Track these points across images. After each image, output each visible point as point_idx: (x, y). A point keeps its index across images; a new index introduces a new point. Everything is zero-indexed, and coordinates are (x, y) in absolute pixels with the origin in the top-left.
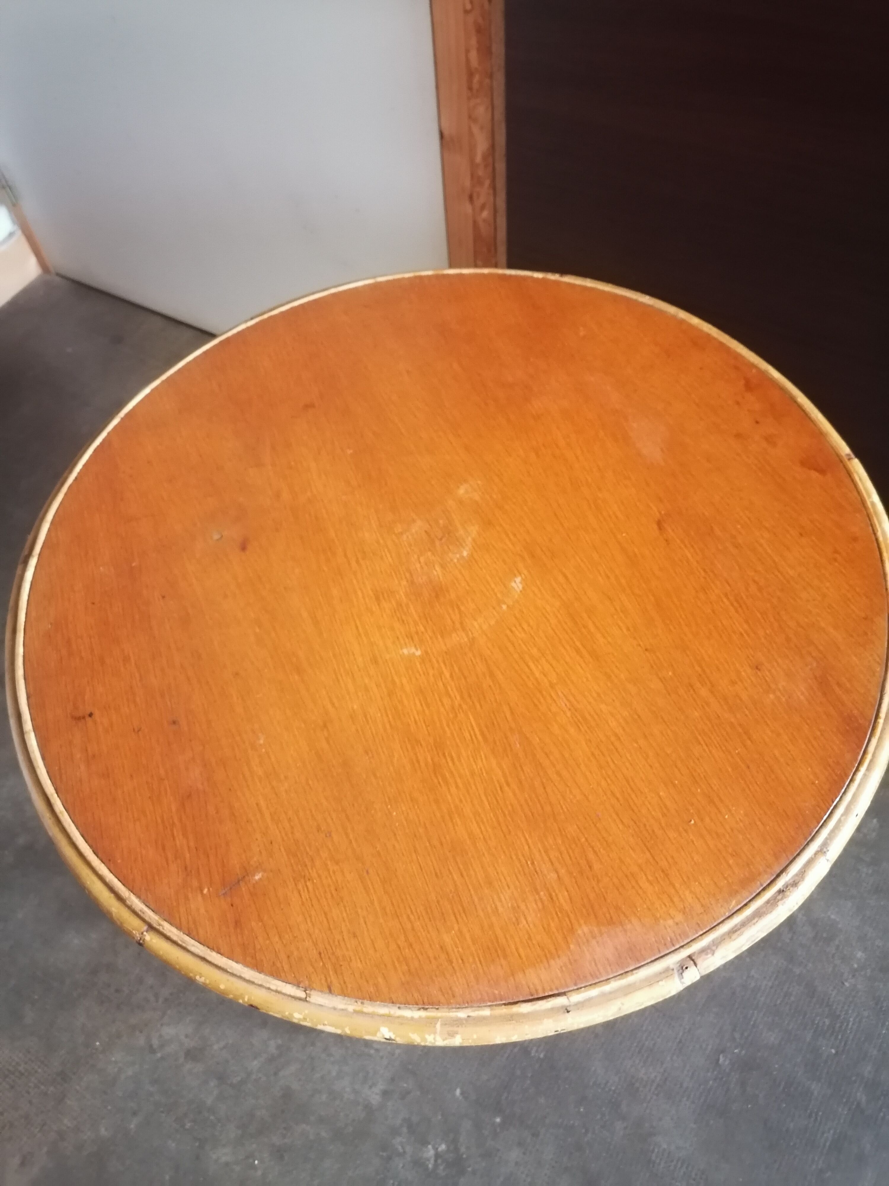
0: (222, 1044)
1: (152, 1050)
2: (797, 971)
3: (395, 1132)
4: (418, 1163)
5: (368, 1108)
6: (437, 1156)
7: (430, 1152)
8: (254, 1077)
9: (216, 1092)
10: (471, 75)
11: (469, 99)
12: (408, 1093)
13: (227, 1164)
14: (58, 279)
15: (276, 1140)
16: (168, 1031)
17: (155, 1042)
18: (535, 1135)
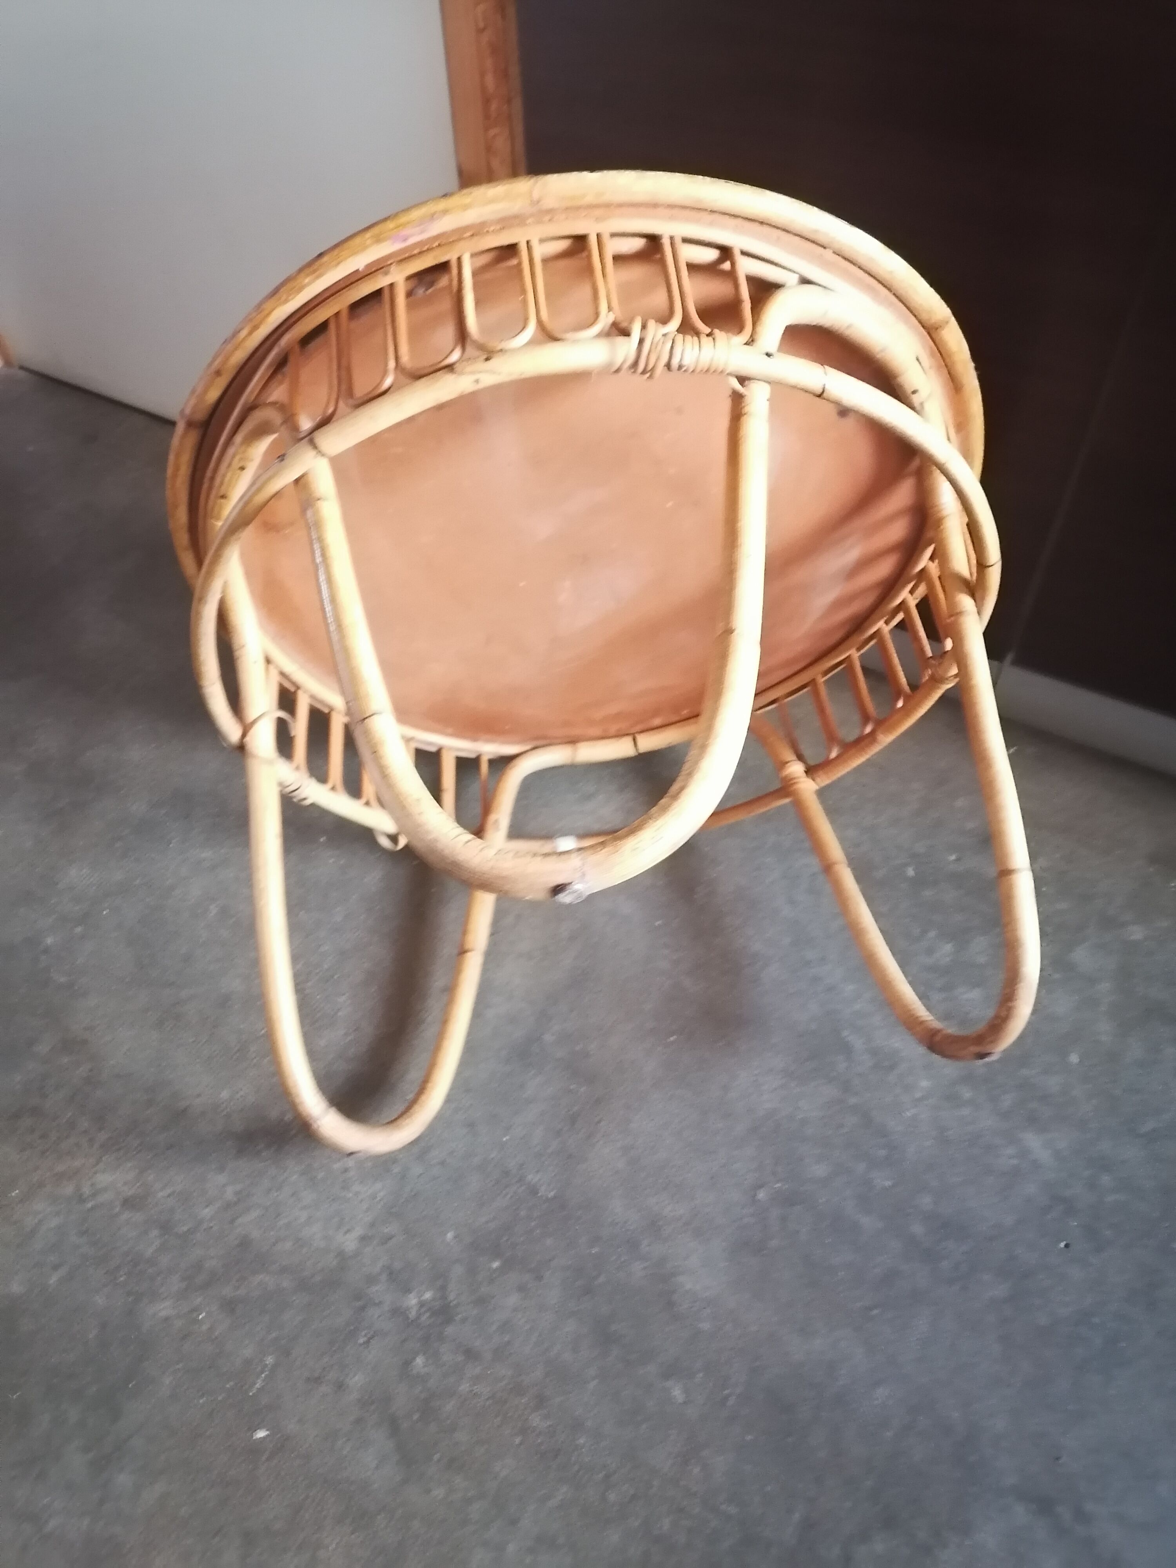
0: (169, 1191)
1: (81, 1200)
2: (853, 1101)
3: (371, 1280)
4: (397, 1312)
5: (341, 1254)
6: (422, 1304)
7: (412, 1301)
8: (205, 1226)
9: (157, 1243)
10: (487, 101)
11: (486, 129)
12: (390, 1238)
13: (166, 1319)
14: (22, 374)
15: (227, 1291)
16: (104, 1179)
17: (86, 1190)
18: (539, 1278)
